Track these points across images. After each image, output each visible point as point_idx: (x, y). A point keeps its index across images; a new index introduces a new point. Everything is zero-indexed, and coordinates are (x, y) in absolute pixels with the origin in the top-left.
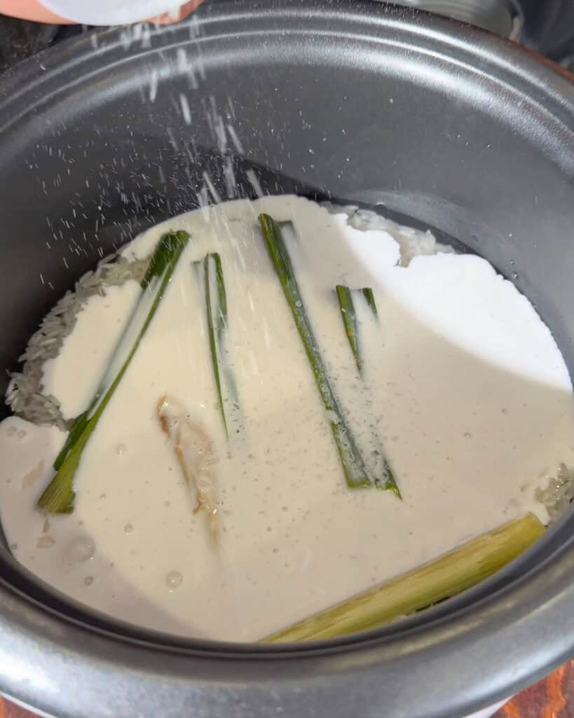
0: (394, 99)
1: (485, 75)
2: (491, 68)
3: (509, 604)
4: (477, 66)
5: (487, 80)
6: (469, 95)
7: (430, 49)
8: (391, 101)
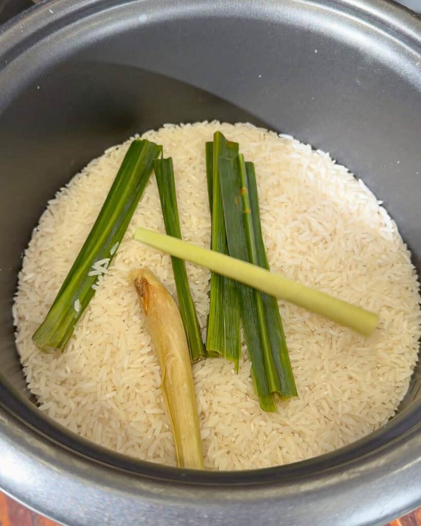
0: (318, 49)
1: (393, 38)
2: (399, 33)
3: (382, 461)
4: (386, 31)
5: (394, 43)
6: (378, 53)
7: (350, 13)
8: (316, 51)
